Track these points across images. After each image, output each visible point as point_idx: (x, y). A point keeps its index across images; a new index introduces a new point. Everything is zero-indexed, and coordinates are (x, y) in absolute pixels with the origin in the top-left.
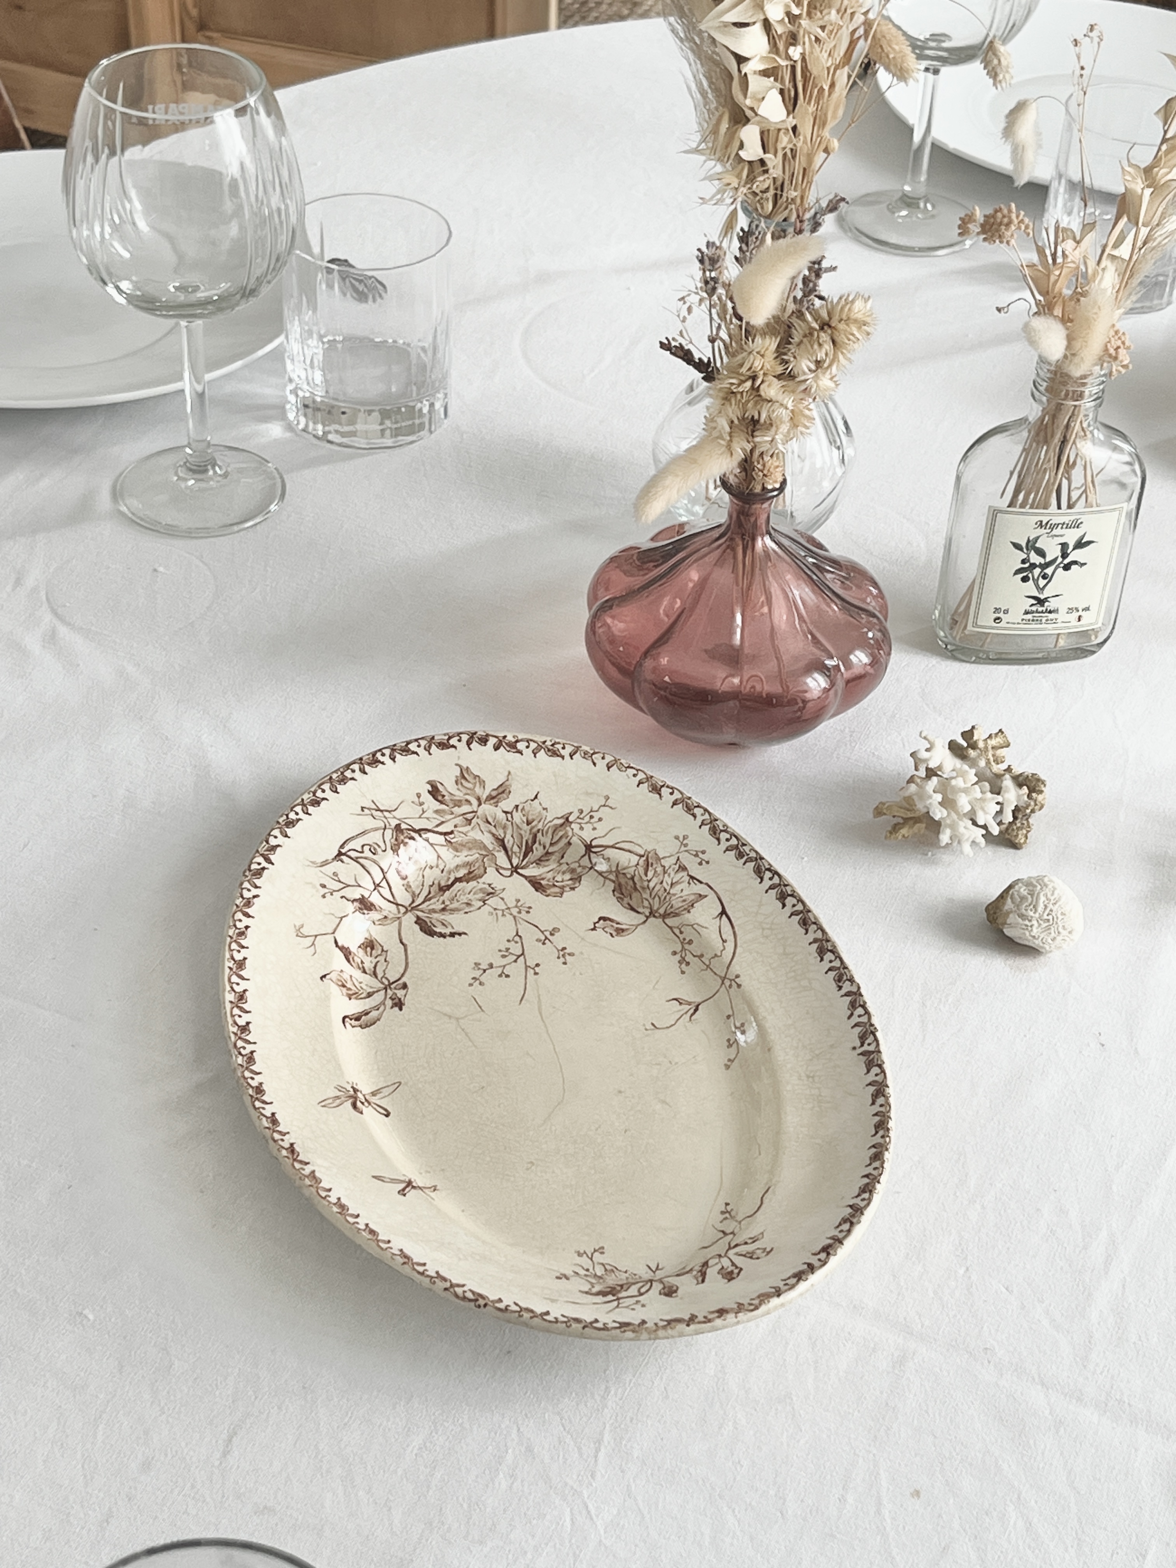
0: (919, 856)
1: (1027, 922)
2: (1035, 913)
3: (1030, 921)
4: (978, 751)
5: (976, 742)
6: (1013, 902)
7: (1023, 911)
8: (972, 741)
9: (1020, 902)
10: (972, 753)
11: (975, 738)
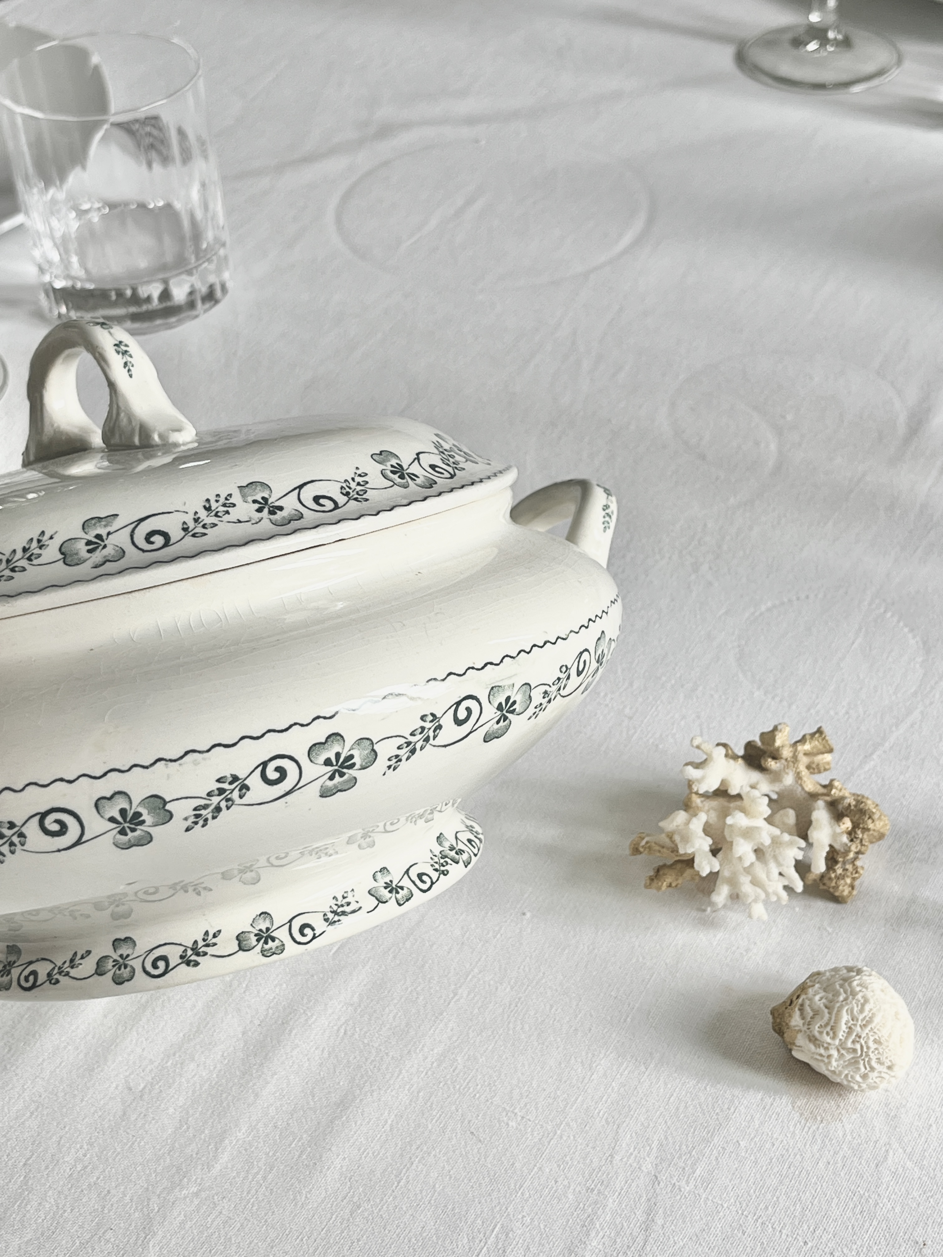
0: (694, 913)
1: (822, 1051)
2: (833, 1038)
3: (827, 1049)
4: (783, 761)
5: (778, 750)
6: (803, 1017)
7: (817, 1034)
8: (772, 748)
9: (811, 1018)
10: (772, 764)
11: (778, 743)
